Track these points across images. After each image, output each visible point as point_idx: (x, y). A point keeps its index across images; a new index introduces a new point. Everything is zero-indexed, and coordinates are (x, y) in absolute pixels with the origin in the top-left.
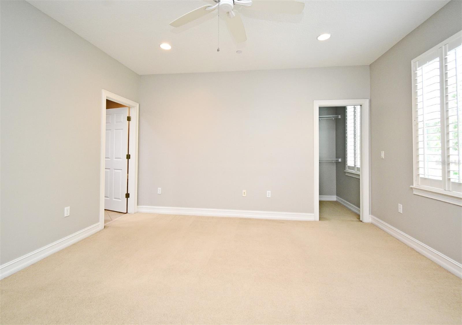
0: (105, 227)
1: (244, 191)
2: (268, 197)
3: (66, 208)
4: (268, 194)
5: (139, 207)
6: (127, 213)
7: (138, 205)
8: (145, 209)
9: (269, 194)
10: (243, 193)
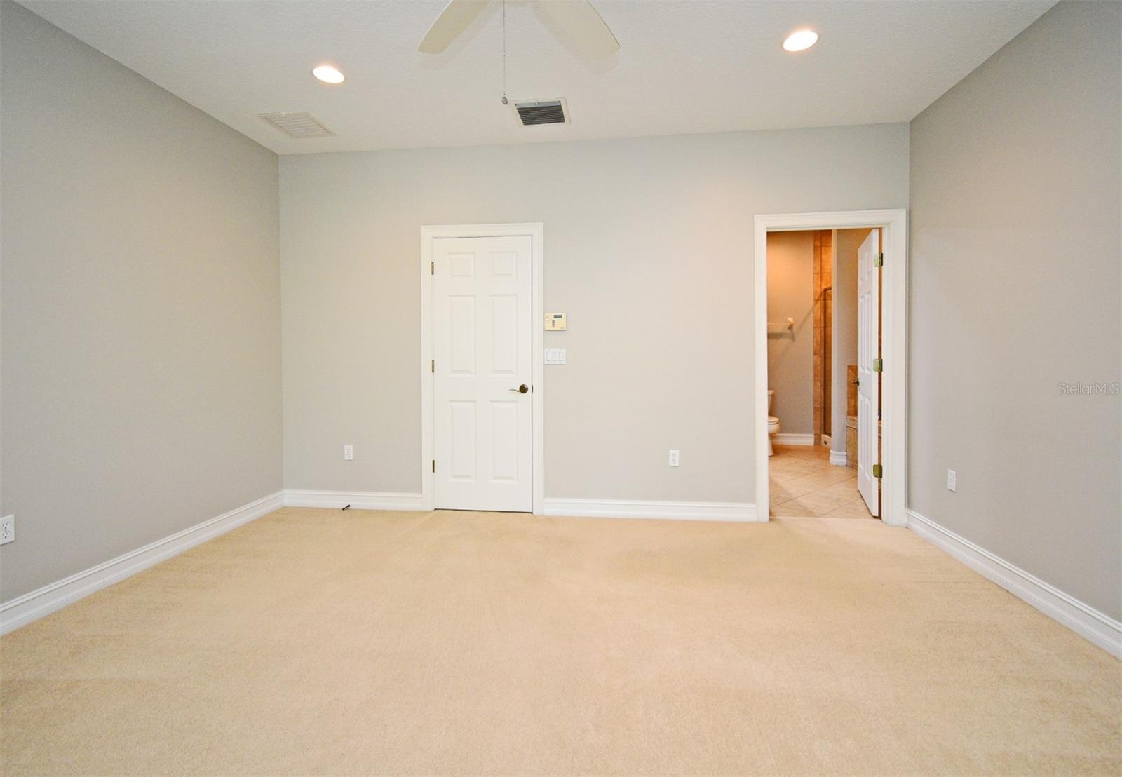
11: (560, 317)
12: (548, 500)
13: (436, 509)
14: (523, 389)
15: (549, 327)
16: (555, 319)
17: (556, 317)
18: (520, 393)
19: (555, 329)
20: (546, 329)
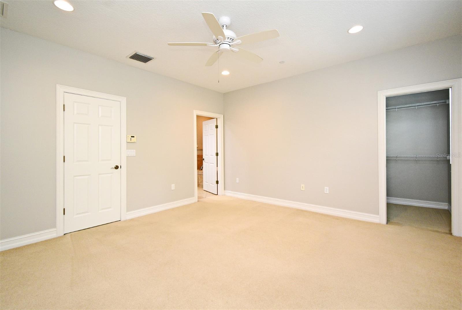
0: (198, 201)
1: (303, 185)
2: (325, 192)
3: (172, 185)
4: (325, 190)
5: (225, 191)
6: (217, 194)
7: (224, 190)
8: (230, 194)
9: (327, 190)
10: (302, 187)
11: (134, 137)
12: (128, 213)
13: (64, 234)
14: (117, 167)
15: (128, 141)
16: (132, 138)
17: (132, 137)
18: (115, 169)
19: (132, 141)
20: (128, 142)
